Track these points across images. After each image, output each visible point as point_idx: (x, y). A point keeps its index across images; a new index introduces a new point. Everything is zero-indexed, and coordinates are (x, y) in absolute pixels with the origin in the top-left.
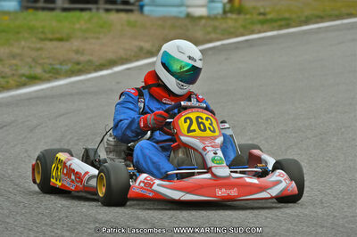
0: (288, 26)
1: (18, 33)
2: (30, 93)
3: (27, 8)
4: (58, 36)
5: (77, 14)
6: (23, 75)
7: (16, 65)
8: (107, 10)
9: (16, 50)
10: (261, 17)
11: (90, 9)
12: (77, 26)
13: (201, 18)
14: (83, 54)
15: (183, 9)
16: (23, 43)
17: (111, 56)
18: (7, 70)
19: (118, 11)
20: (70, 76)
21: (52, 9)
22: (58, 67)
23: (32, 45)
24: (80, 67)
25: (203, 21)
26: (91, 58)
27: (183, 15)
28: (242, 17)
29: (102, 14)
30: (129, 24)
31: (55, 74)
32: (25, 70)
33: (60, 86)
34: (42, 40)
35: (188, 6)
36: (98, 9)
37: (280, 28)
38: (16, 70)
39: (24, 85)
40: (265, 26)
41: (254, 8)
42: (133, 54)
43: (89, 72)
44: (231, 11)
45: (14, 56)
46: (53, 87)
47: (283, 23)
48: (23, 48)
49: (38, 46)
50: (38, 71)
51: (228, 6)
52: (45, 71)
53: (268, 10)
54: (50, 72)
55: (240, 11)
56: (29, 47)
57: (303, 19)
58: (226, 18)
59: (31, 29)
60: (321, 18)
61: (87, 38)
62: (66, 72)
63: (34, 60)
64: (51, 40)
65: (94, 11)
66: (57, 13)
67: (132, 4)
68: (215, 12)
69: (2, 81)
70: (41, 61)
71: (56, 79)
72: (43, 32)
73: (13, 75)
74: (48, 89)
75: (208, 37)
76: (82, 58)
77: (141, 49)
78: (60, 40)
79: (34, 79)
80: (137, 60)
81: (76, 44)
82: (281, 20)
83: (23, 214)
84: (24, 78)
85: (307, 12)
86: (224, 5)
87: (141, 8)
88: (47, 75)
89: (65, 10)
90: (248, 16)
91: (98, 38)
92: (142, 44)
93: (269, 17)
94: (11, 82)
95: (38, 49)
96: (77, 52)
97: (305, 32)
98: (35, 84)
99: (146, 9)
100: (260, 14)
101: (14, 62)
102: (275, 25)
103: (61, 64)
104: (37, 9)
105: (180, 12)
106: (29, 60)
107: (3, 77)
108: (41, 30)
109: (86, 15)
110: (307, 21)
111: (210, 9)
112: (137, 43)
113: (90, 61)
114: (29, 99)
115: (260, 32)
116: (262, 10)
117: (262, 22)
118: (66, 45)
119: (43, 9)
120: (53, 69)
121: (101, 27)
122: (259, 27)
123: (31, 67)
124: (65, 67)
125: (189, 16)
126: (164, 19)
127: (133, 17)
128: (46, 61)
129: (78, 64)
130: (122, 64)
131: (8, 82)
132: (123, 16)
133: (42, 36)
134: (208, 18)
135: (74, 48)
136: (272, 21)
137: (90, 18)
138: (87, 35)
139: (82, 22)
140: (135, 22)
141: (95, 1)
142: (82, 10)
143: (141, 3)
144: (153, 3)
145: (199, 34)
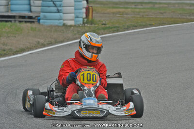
0: (118, 31)
5: (4, 23)
8: (20, 22)
10: (103, 26)
11: (11, 21)
12: (4, 30)
13: (71, 26)
14: (6, 45)
15: (62, 21)
17: (22, 46)
19: (26, 22)
24: (5, 52)
25: (72, 28)
26: (11, 47)
27: (61, 25)
28: (93, 25)
29: (17, 23)
30: (32, 29)
35: (64, 20)
36: (15, 21)
37: (114, 32)
40: (106, 31)
41: (99, 21)
42: (34, 46)
43: (10, 55)
44: (87, 23)
47: (115, 29)
51: (86, 20)
53: (107, 22)
55: (92, 23)
57: (126, 27)
58: (85, 26)
60: (136, 27)
61: (9, 37)
65: (13, 22)
67: (34, 18)
68: (79, 23)
75: (75, 36)
76: (6, 48)
77: (39, 43)
80: (36, 49)
81: (3, 40)
82: (114, 27)
85: (128, 24)
86: (84, 19)
87: (39, 20)
90: (96, 26)
91: (15, 37)
92: (39, 40)
93: (107, 26)
96: (4, 44)
97: (127, 34)
99: (41, 21)
100: (103, 24)
102: (111, 30)
105: (60, 23)
109: (9, 24)
110: (128, 29)
111: (75, 21)
112: (37, 40)
113: (10, 49)
116: (104, 22)
117: (104, 29)
121: (17, 31)
122: (103, 31)
125: (64, 25)
126: (51, 26)
127: (34, 25)
129: (4, 50)
130: (28, 51)
132: (29, 25)
134: (75, 26)
135: (2, 42)
136: (109, 28)
137: (11, 26)
138: (9, 35)
139: (7, 28)
140: (35, 28)
141: (14, 17)
142: (6, 21)
143: (39, 18)
144: (45, 18)
145: (70, 35)
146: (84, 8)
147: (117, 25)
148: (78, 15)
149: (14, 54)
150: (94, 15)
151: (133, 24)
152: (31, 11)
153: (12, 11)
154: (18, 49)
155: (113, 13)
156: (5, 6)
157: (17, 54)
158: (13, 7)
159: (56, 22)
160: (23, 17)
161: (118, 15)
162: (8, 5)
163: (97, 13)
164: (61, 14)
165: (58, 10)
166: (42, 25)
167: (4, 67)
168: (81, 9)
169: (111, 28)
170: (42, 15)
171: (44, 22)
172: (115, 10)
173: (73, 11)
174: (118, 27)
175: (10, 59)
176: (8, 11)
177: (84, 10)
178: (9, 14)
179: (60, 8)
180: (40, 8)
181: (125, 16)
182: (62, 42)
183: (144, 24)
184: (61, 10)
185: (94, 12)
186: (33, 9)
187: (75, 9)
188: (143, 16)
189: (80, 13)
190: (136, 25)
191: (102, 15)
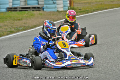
0: (88, 13)
1: (6, 18)
2: (11, 37)
3: (9, 11)
4: (18, 19)
6: (8, 31)
7: (6, 28)
8: (33, 10)
9: (6, 24)
10: (80, 10)
11: (28, 10)
12: (24, 16)
13: (61, 11)
14: (26, 24)
15: (56, 9)
16: (8, 21)
17: (35, 24)
18: (3, 30)
19: (36, 10)
20: (23, 31)
21: (16, 11)
22: (19, 28)
23: (11, 22)
24: (26, 28)
25: (62, 13)
27: (56, 11)
29: (31, 11)
30: (40, 14)
31: (18, 31)
32: (9, 30)
33: (20, 34)
34: (13, 20)
35: (57, 8)
36: (30, 10)
37: (86, 13)
38: (6, 30)
39: (9, 34)
40: (81, 13)
41: (77, 8)
42: (41, 23)
43: (28, 29)
45: (5, 26)
46: (18, 35)
47: (86, 12)
48: (8, 23)
49: (13, 22)
50: (13, 30)
52: (15, 30)
53: (82, 8)
54: (16, 30)
56: (10, 23)
57: (92, 10)
59: (10, 17)
60: (98, 10)
61: (27, 19)
62: (21, 30)
63: (11, 26)
64: (16, 20)
65: (29, 11)
66: (18, 12)
67: (41, 8)
68: (66, 9)
69: (2, 33)
70: (14, 27)
71: (18, 32)
72: (14, 18)
73: (5, 31)
74: (16, 35)
76: (26, 25)
78: (19, 20)
79: (12, 32)
81: (24, 21)
82: (86, 11)
83: (10, 74)
84: (9, 32)
85: (94, 8)
86: (68, 7)
88: (16, 31)
89: (20, 11)
91: (31, 19)
93: (82, 10)
94: (5, 33)
95: (13, 23)
96: (24, 23)
97: (93, 14)
98: (12, 34)
99: (45, 9)
100: (80, 9)
101: (5, 27)
102: (84, 12)
103: (20, 27)
104: (11, 11)
105: (55, 10)
106: (10, 26)
107: (2, 32)
108: (13, 17)
109: (26, 12)
110: (94, 11)
111: (64, 9)
112: (42, 20)
113: (28, 26)
114: (10, 38)
115: (79, 15)
116: (80, 8)
117: (80, 12)
118: (21, 21)
119: (14, 11)
120: (18, 29)
121: (31, 15)
122: (79, 13)
123: (11, 29)
124: (21, 28)
125: (58, 11)
126: (50, 12)
127: (41, 12)
128: (15, 26)
129: (25, 27)
130: (38, 26)
131: (4, 34)
132: (38, 12)
133: (14, 19)
134: (64, 11)
135: (24, 22)
136: (83, 11)
137: (28, 13)
138: (27, 18)
139: (26, 14)
140: (42, 13)
141: (29, 8)
142: (25, 11)
143: (43, 8)
144: (47, 8)
145: (61, 16)
146: (68, 1)
147: (87, 10)
148: (65, 5)
149: (30, 29)
150: (74, 4)
151: (96, 8)
152: (38, 4)
153: (28, 4)
154: (32, 26)
155: (85, 3)
156: (24, 2)
157: (32, 29)
158: (29, 2)
159: (53, 10)
160: (35, 8)
161: (87, 4)
162: (25, 1)
163: (76, 3)
164: (56, 5)
165: (54, 3)
166: (45, 11)
167: (25, 36)
168: (67, 2)
169: (84, 11)
170: (45, 6)
171: (46, 10)
172: (85, 1)
173: (62, 3)
174: (88, 11)
175: (28, 32)
176: (26, 5)
177: (68, 2)
178: (27, 6)
179: (55, 2)
180: (44, 2)
181: (92, 4)
182: (57, 21)
183: (102, 8)
184: (55, 3)
185: (74, 3)
186: (40, 3)
187: (64, 2)
188: (101, 4)
189: (66, 4)
190: (98, 9)
191: (78, 4)
